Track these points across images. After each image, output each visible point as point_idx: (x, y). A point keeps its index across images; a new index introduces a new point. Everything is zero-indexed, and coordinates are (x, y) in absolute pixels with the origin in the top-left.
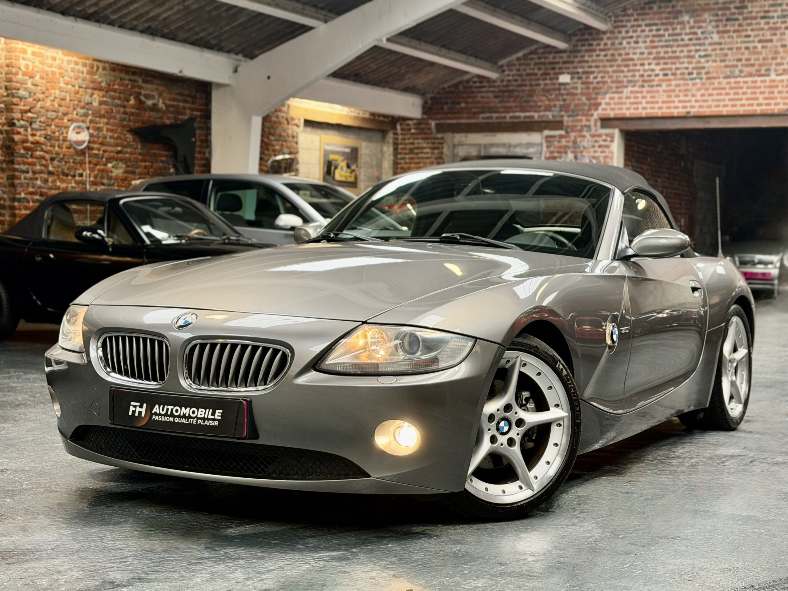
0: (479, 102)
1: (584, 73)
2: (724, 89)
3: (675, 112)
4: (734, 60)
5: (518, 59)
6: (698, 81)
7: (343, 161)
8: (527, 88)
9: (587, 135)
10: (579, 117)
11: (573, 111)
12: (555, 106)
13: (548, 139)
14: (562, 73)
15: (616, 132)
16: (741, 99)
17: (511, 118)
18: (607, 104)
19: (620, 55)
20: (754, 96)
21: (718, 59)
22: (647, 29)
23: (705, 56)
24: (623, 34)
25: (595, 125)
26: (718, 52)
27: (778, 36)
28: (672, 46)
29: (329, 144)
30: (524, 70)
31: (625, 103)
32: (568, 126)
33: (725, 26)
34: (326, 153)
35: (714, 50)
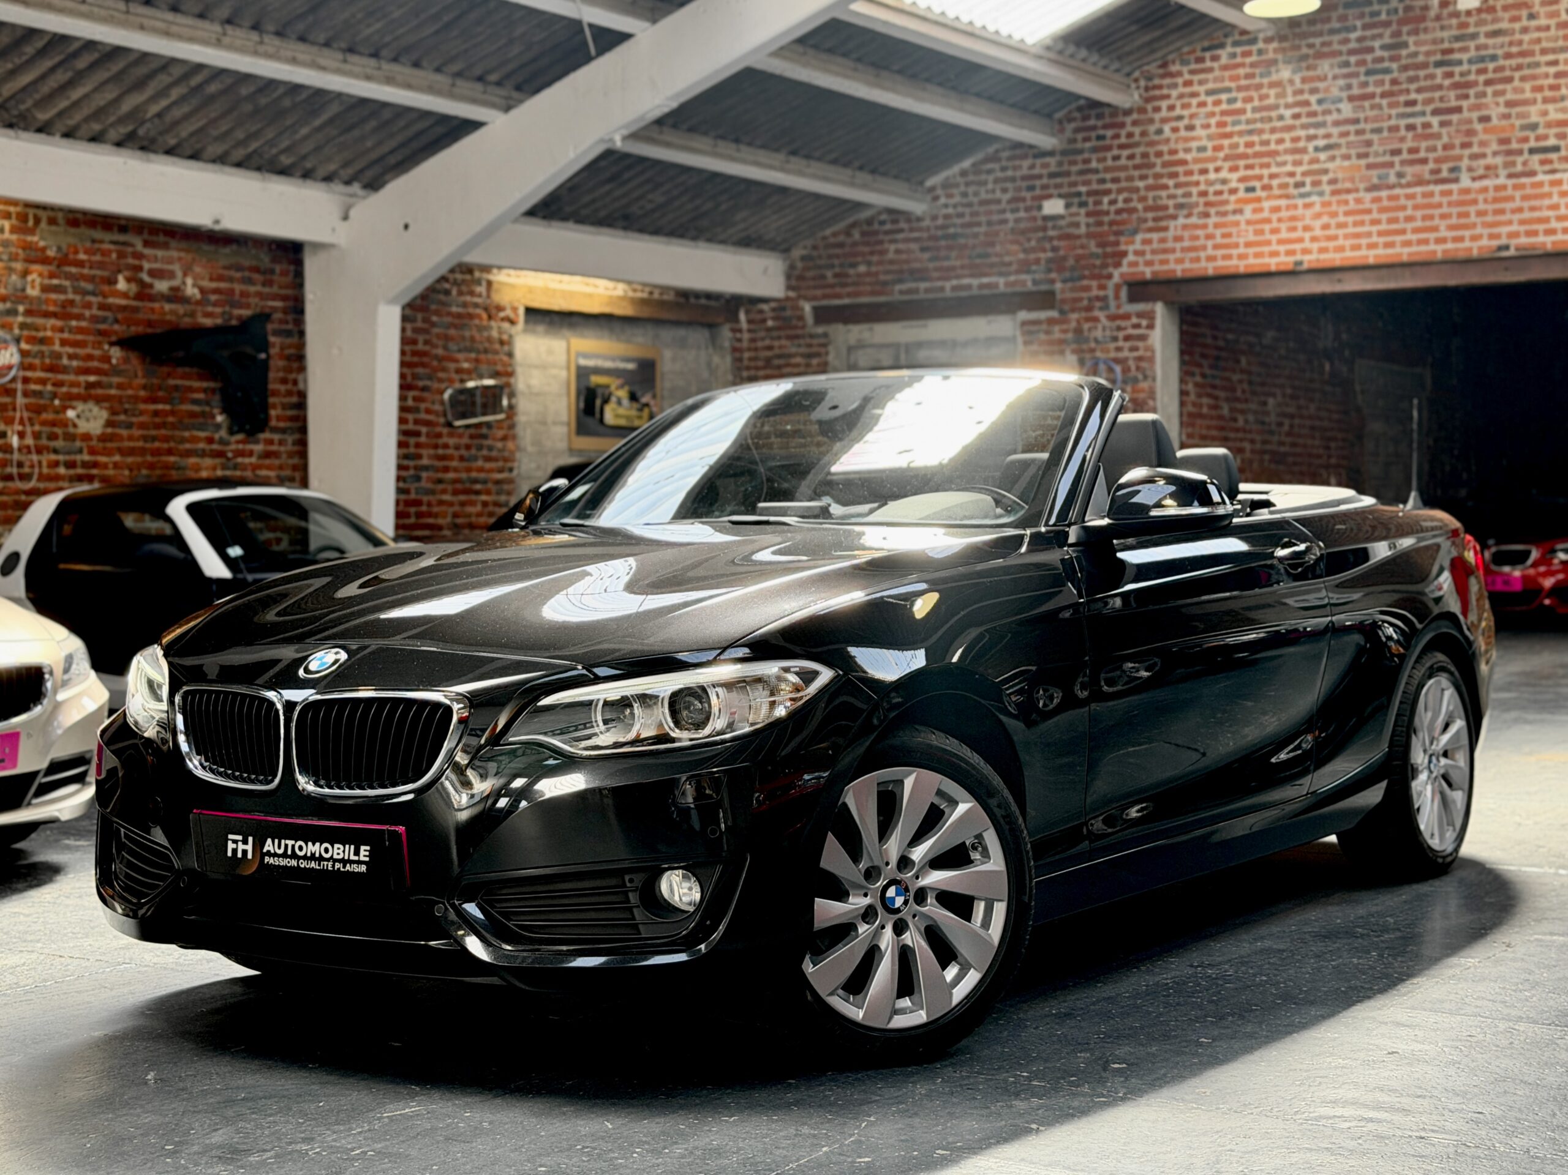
0: (891, 262)
1: (1089, 194)
2: (1369, 211)
3: (1273, 264)
4: (1385, 153)
5: (964, 173)
6: (1314, 198)
7: (621, 387)
8: (983, 229)
9: (1101, 315)
10: (1085, 282)
11: (1073, 269)
12: (1037, 262)
13: (1026, 328)
14: (1049, 196)
15: (1159, 308)
16: (1403, 232)
17: (954, 288)
18: (1137, 253)
19: (1159, 154)
20: (1428, 223)
21: (1353, 152)
22: (1210, 100)
23: (1328, 147)
24: (1164, 113)
25: (1117, 297)
26: (1352, 138)
27: (1472, 100)
28: (1261, 132)
29: (586, 356)
30: (976, 194)
31: (1173, 251)
32: (1063, 301)
33: (1365, 84)
34: (583, 373)
35: (1345, 134)
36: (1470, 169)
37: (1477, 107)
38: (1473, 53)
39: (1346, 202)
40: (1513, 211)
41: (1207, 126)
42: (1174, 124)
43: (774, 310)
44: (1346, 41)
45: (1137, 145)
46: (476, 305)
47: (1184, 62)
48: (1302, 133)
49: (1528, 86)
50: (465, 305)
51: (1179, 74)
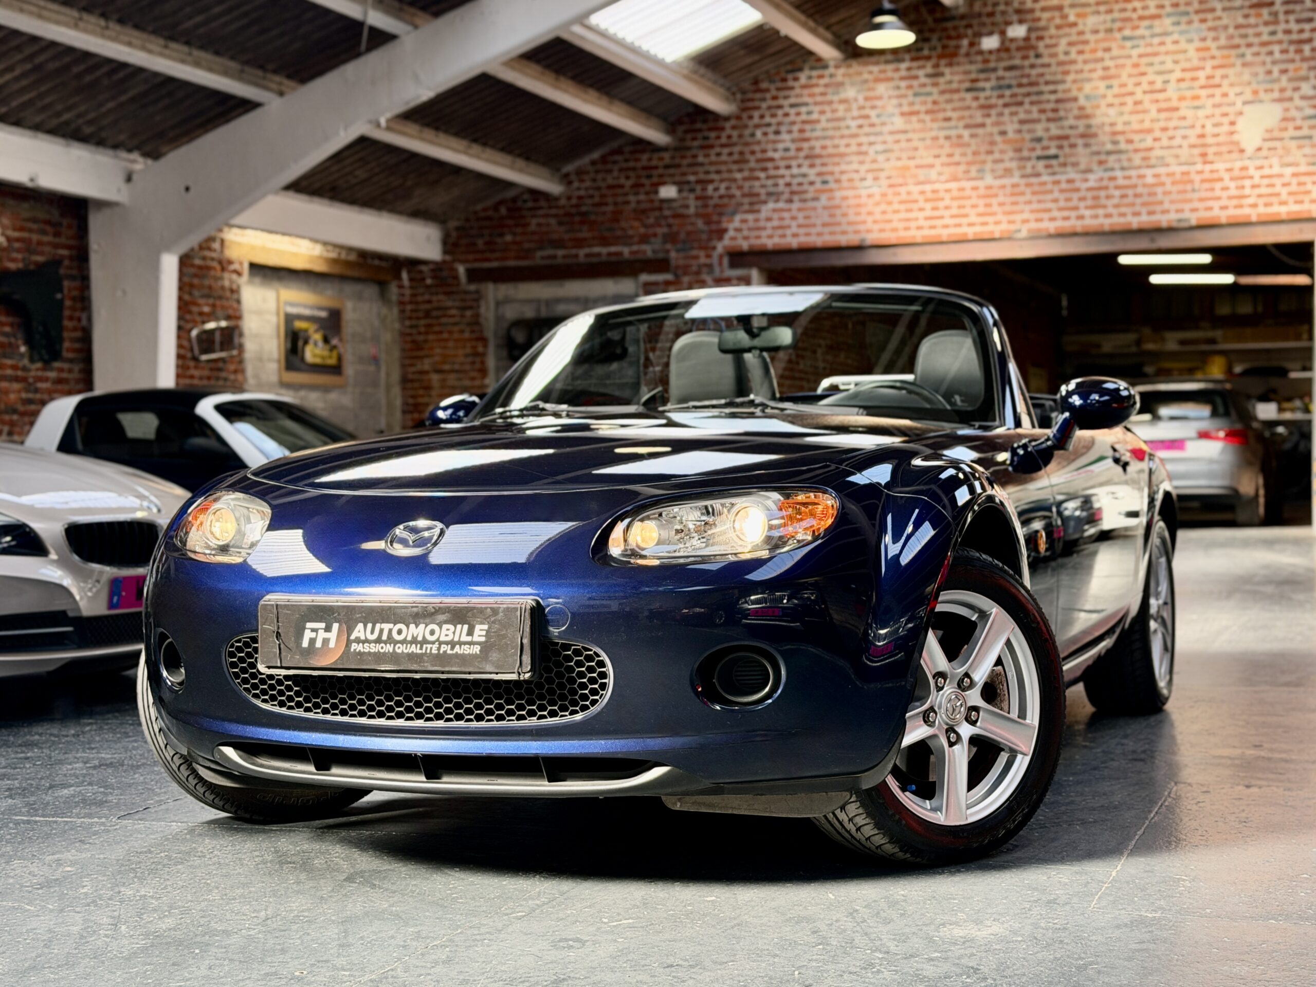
0: (533, 233)
1: (698, 182)
2: (916, 201)
3: (844, 240)
4: (928, 156)
5: (593, 163)
6: (875, 190)
7: (316, 331)
8: (610, 208)
9: (708, 279)
10: (695, 252)
11: (684, 242)
12: (655, 235)
13: (647, 288)
14: (664, 183)
15: (755, 273)
16: (942, 217)
17: (587, 255)
18: (738, 230)
19: (753, 153)
20: (962, 211)
21: (904, 155)
22: (793, 111)
23: (885, 151)
25: (720, 264)
26: (904, 145)
27: (993, 119)
28: (832, 138)
29: (292, 304)
30: (604, 180)
31: (764, 228)
32: (677, 267)
33: (912, 104)
34: (289, 319)
35: (897, 142)
36: (993, 171)
37: (997, 124)
38: (994, 82)
39: (899, 194)
40: (1025, 203)
41: (790, 132)
42: (765, 129)
43: (432, 270)
44: (897, 70)
45: (734, 145)
46: (213, 259)
47: (772, 81)
48: (864, 139)
49: (1035, 109)
50: (204, 258)
51: (767, 90)
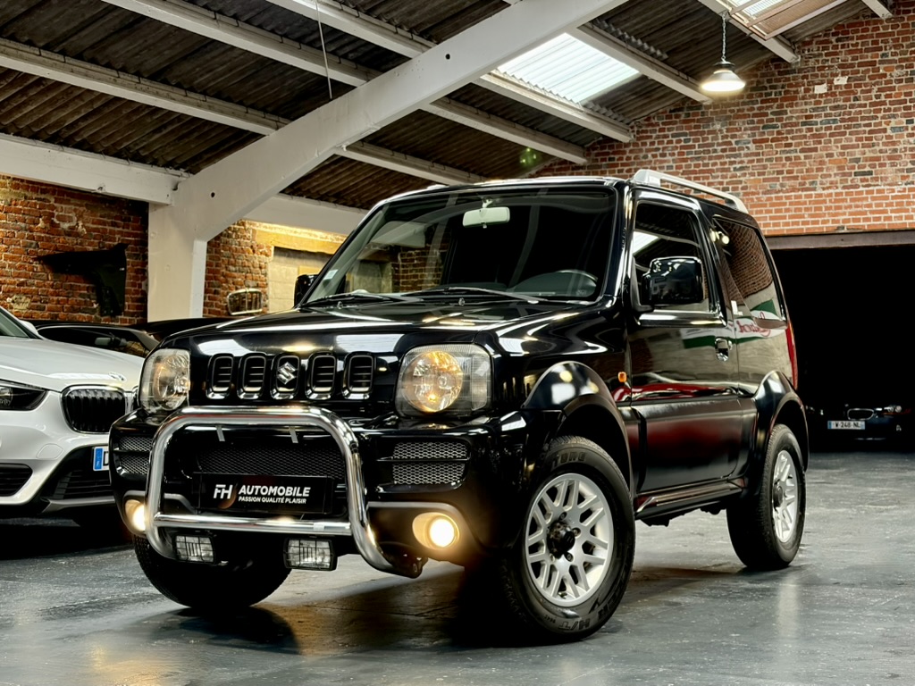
2: (765, 205)
16: (784, 217)
21: (756, 171)
22: (674, 139)
23: (742, 168)
24: (648, 146)
27: (823, 145)
33: (762, 134)
35: (751, 161)
36: (822, 183)
37: (826, 148)
38: (823, 118)
39: (752, 200)
40: (846, 208)
41: (674, 154)
42: (654, 153)
43: (418, 254)
44: (753, 109)
45: (633, 164)
46: (246, 245)
47: (659, 118)
48: (727, 160)
49: (854, 137)
50: (240, 244)
51: (657, 124)
